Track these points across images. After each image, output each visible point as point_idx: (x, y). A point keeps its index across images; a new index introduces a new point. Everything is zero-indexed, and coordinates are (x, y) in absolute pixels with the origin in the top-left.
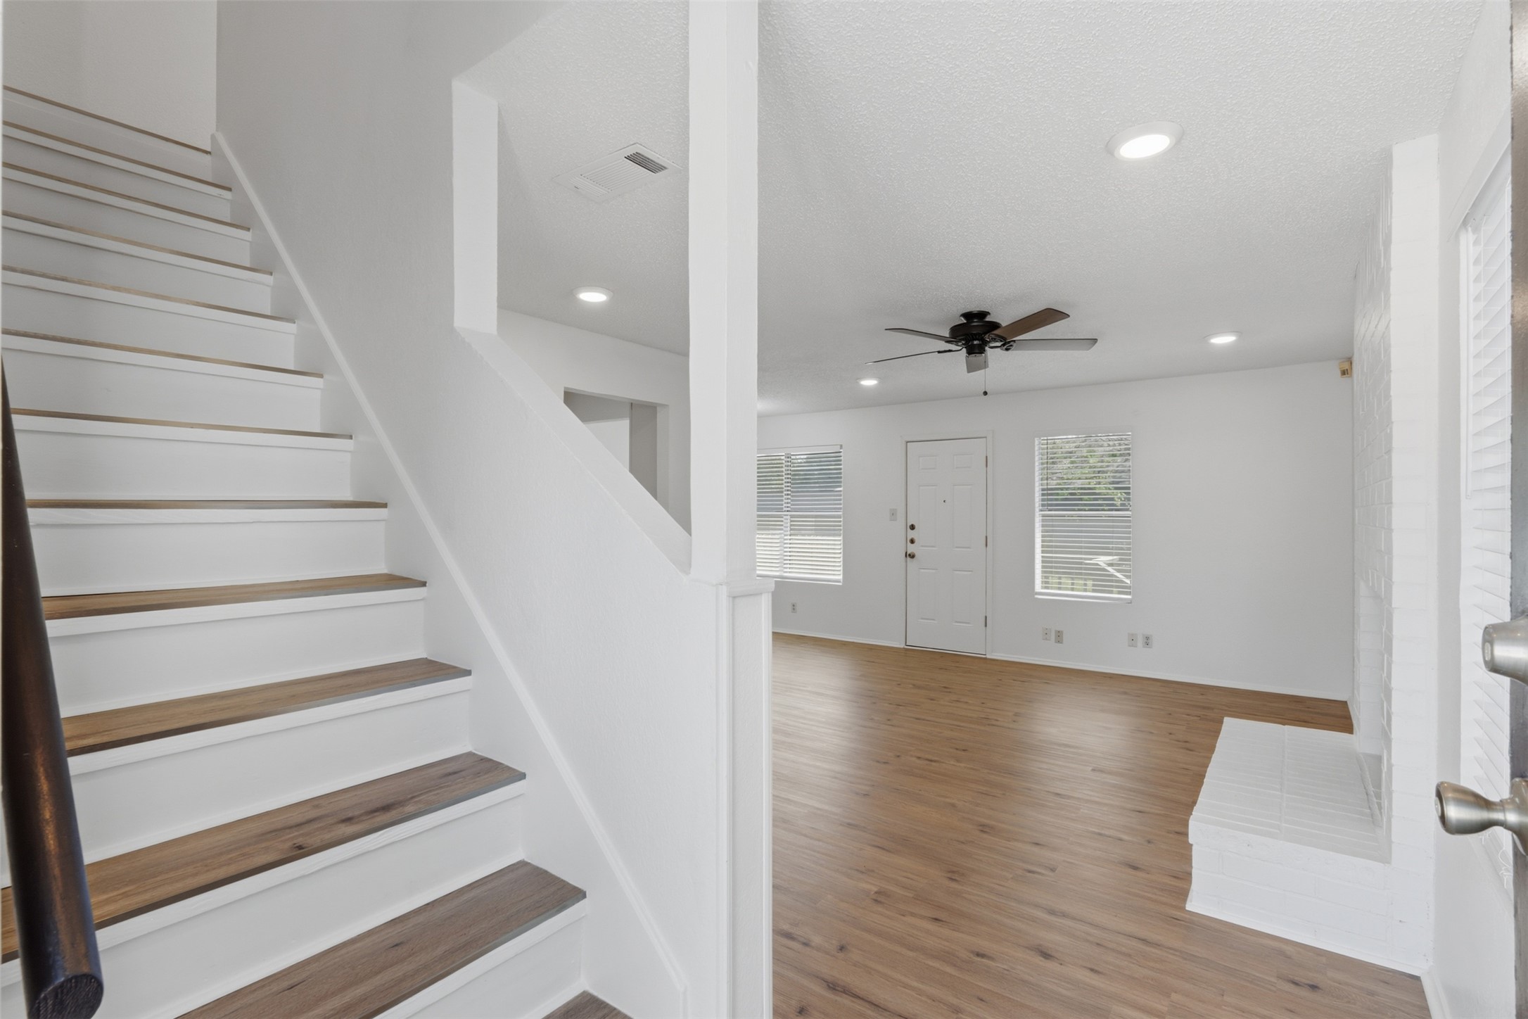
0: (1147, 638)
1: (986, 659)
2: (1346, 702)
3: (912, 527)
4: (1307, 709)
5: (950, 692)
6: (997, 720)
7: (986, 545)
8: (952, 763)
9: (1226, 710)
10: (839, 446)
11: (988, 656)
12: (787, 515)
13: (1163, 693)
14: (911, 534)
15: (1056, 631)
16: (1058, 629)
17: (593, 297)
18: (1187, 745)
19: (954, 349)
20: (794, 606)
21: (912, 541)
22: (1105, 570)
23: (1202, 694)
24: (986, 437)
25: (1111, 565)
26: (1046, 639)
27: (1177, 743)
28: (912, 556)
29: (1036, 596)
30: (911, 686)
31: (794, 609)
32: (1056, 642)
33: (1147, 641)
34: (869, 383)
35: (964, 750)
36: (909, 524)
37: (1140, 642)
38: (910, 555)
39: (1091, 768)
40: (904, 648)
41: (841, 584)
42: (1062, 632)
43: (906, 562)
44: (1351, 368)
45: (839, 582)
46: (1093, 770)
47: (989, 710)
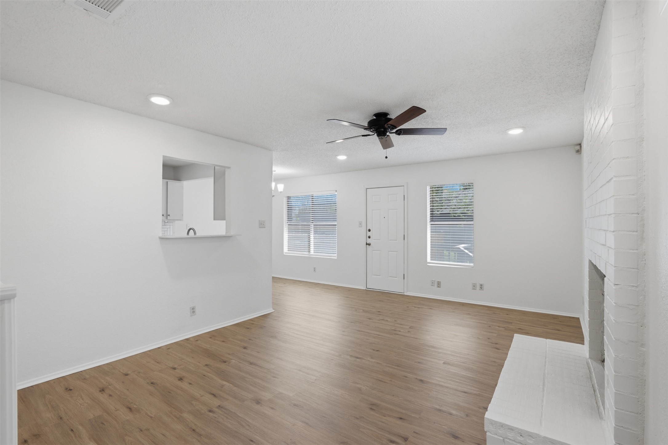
0: (481, 285)
1: (404, 295)
2: (579, 318)
4: (560, 323)
5: (380, 315)
6: (400, 331)
7: (404, 239)
8: (369, 359)
9: (518, 324)
10: (335, 191)
11: (405, 294)
12: (312, 225)
13: (488, 314)
14: (369, 234)
15: (437, 282)
16: (439, 281)
17: (160, 101)
18: (497, 346)
19: (371, 134)
20: (314, 268)
21: (369, 237)
22: (463, 251)
23: (507, 314)
24: (404, 186)
25: (465, 248)
26: (433, 286)
27: (492, 344)
29: (428, 264)
30: (362, 311)
31: (315, 270)
32: (437, 287)
33: (481, 287)
34: (342, 158)
35: (377, 351)
36: (368, 229)
37: (478, 287)
38: (368, 244)
39: (443, 362)
40: (365, 290)
42: (440, 282)
43: (367, 247)
44: (581, 149)
45: (335, 257)
46: (444, 363)
47: (398, 325)
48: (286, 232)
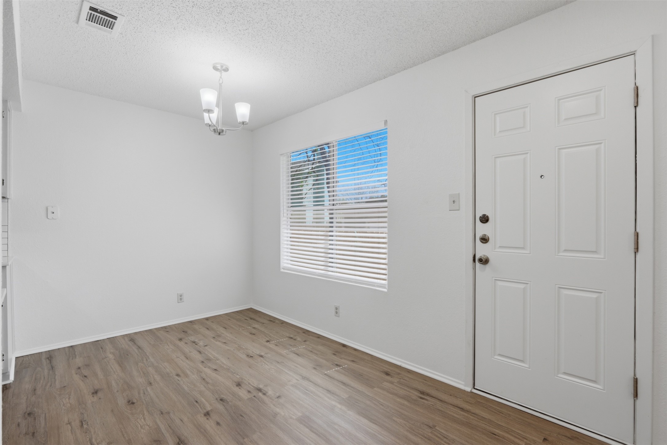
3: (485, 219)
14: (483, 229)
21: (485, 240)
28: (484, 261)
36: (479, 215)
38: (480, 260)
40: (471, 392)
41: (386, 290)
43: (474, 268)
45: (385, 288)
48: (285, 226)
